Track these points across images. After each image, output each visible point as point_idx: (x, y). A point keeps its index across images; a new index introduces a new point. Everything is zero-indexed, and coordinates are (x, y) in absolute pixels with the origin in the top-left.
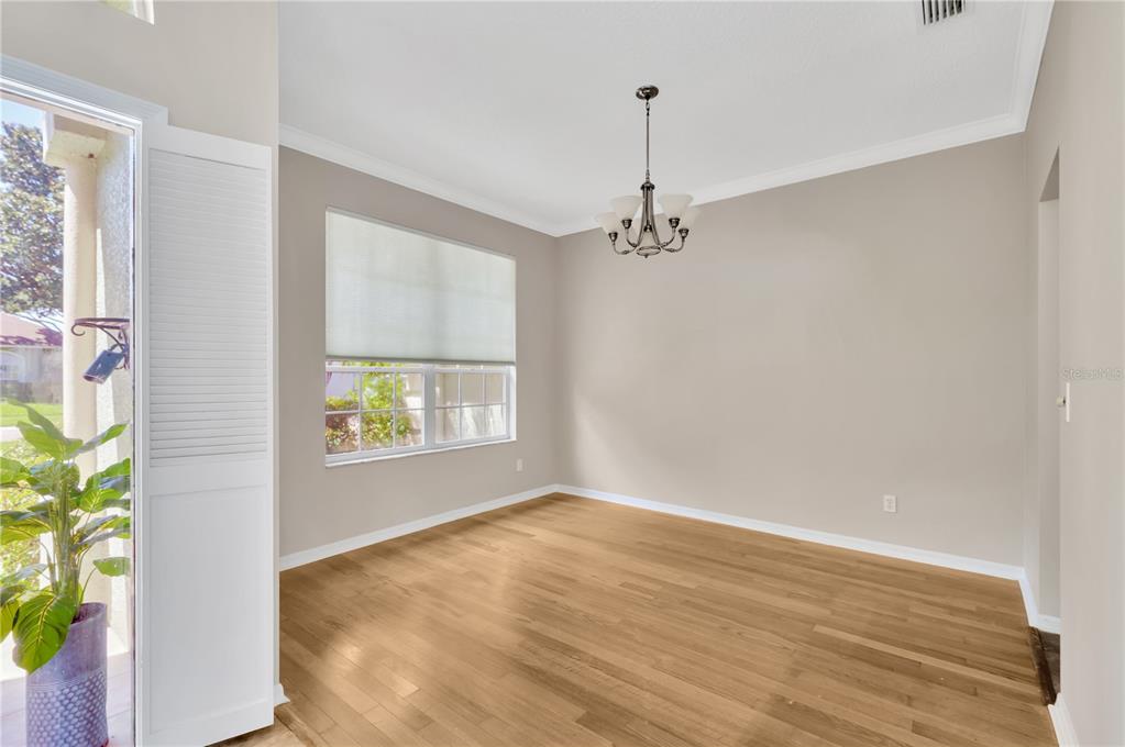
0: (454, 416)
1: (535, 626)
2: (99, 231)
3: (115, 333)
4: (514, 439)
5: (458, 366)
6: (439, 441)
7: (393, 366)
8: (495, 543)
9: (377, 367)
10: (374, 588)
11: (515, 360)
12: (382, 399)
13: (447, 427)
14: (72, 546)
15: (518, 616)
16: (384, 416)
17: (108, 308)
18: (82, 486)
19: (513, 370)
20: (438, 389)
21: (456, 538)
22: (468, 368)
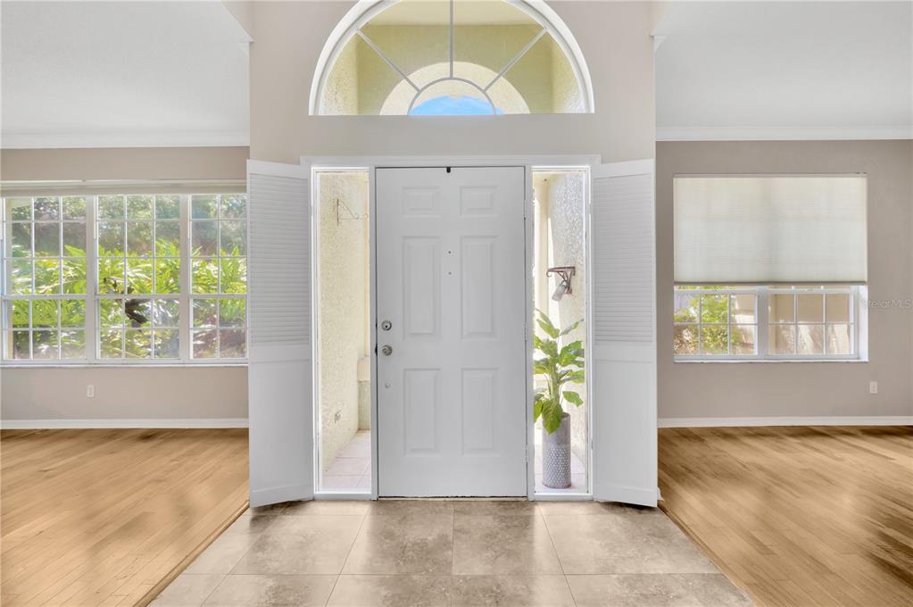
0: (789, 334)
1: (891, 532)
2: (549, 220)
3: (562, 274)
4: (865, 358)
5: (793, 287)
6: (771, 352)
7: (727, 288)
8: (838, 454)
9: (711, 290)
10: (716, 456)
11: (866, 280)
12: (711, 316)
13: (779, 342)
14: (558, 380)
15: (868, 518)
16: (714, 330)
17: (555, 261)
18: (559, 352)
19: (864, 291)
20: (770, 308)
21: (793, 440)
22: (805, 290)
